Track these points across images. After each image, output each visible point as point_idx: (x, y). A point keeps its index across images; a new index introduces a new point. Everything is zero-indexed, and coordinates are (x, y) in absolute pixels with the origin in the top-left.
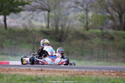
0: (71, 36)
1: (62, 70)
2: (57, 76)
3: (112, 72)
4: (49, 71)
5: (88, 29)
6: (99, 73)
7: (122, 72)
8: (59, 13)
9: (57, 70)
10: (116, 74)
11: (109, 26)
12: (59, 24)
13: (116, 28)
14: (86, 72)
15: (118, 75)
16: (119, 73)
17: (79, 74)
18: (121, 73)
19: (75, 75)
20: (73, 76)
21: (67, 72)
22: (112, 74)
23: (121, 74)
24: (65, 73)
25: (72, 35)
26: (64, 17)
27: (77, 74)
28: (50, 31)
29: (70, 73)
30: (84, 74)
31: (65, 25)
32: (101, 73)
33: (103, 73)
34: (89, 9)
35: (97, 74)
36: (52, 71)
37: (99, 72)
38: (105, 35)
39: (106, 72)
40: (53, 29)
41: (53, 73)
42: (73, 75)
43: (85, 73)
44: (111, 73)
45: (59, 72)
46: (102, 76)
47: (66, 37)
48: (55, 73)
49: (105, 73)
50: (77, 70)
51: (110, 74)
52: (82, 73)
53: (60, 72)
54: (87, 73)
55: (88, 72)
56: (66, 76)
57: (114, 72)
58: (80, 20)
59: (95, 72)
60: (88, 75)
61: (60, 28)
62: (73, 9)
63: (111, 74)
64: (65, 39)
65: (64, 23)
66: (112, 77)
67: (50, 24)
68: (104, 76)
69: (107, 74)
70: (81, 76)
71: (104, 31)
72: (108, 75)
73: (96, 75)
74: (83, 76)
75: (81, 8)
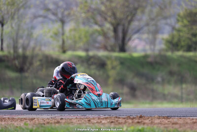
0: (38, 63)
1: (24, 117)
2: (17, 127)
3: (103, 119)
4: (4, 119)
5: (64, 52)
6: (83, 121)
7: (119, 118)
8: (19, 26)
9: (16, 117)
10: (108, 121)
11: (97, 45)
12: (19, 45)
13: (109, 48)
14: (62, 119)
15: (112, 122)
16: (114, 119)
17: (51, 123)
18: (116, 119)
19: (44, 124)
20: (42, 127)
21: (32, 119)
22: (103, 122)
23: (117, 121)
24: (29, 122)
25: (41, 60)
26: (26, 33)
27: (48, 123)
28: (4, 56)
29: (37, 121)
30: (58, 122)
31: (28, 45)
32: (85, 121)
33: (89, 121)
34: (65, 19)
35: (80, 122)
36: (9, 118)
37: (83, 119)
38: (92, 60)
39: (94, 119)
40: (9, 52)
41: (10, 122)
42: (42, 124)
43: (61, 121)
44: (101, 120)
45: (19, 120)
46: (87, 124)
47: (31, 64)
48: (13, 122)
49: (92, 120)
50: (48, 117)
51: (99, 121)
52: (56, 121)
53: (21, 120)
54: (63, 121)
55: (65, 119)
56: (30, 127)
57: (106, 118)
58: (51, 37)
59: (76, 118)
60: (64, 123)
61: (20, 51)
62: (40, 19)
63: (101, 122)
64: (28, 68)
65: (26, 42)
66: (102, 126)
67: (5, 45)
68: (91, 125)
69: (95, 122)
70: (53, 125)
71: (91, 53)
72: (97, 122)
73: (77, 124)
74: (57, 125)
75: (53, 17)
